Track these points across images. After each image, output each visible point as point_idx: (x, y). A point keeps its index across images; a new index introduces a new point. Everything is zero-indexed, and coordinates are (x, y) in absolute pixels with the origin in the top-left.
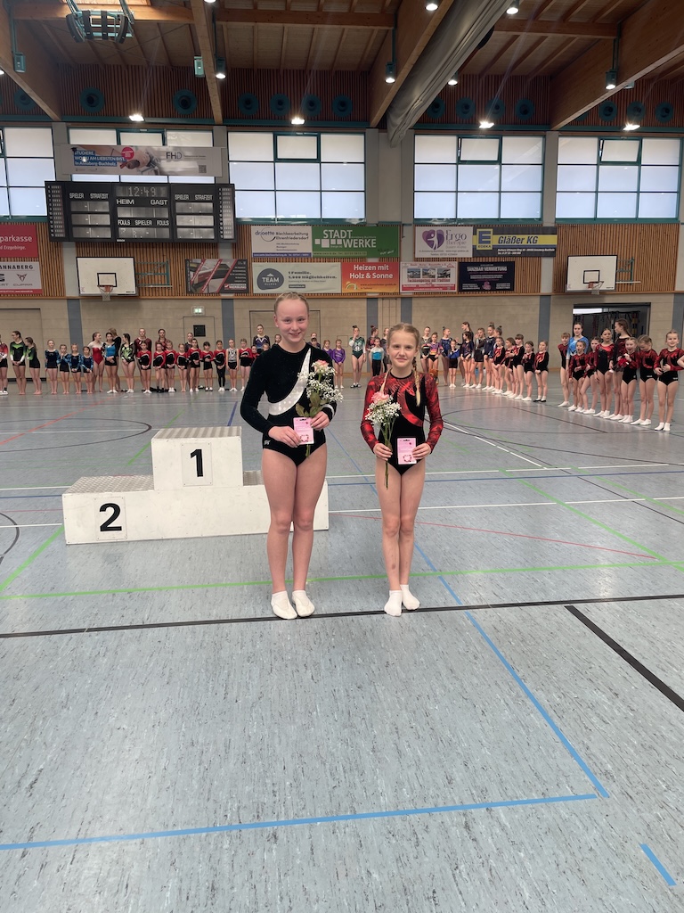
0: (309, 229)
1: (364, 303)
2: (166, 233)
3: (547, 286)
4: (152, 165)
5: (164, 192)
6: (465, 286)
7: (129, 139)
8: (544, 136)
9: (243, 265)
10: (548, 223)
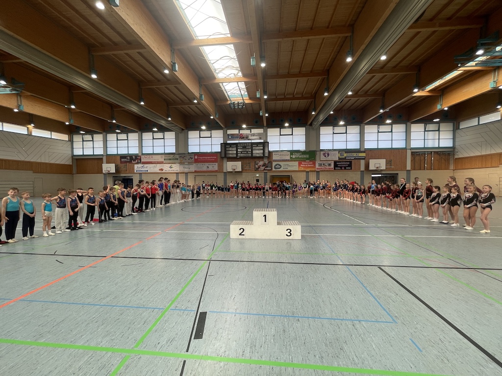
0: (289, 153)
1: (305, 173)
2: (250, 155)
3: (363, 168)
4: (247, 138)
5: (250, 144)
6: (336, 168)
7: (242, 132)
8: (360, 126)
9: (271, 163)
10: (362, 150)
